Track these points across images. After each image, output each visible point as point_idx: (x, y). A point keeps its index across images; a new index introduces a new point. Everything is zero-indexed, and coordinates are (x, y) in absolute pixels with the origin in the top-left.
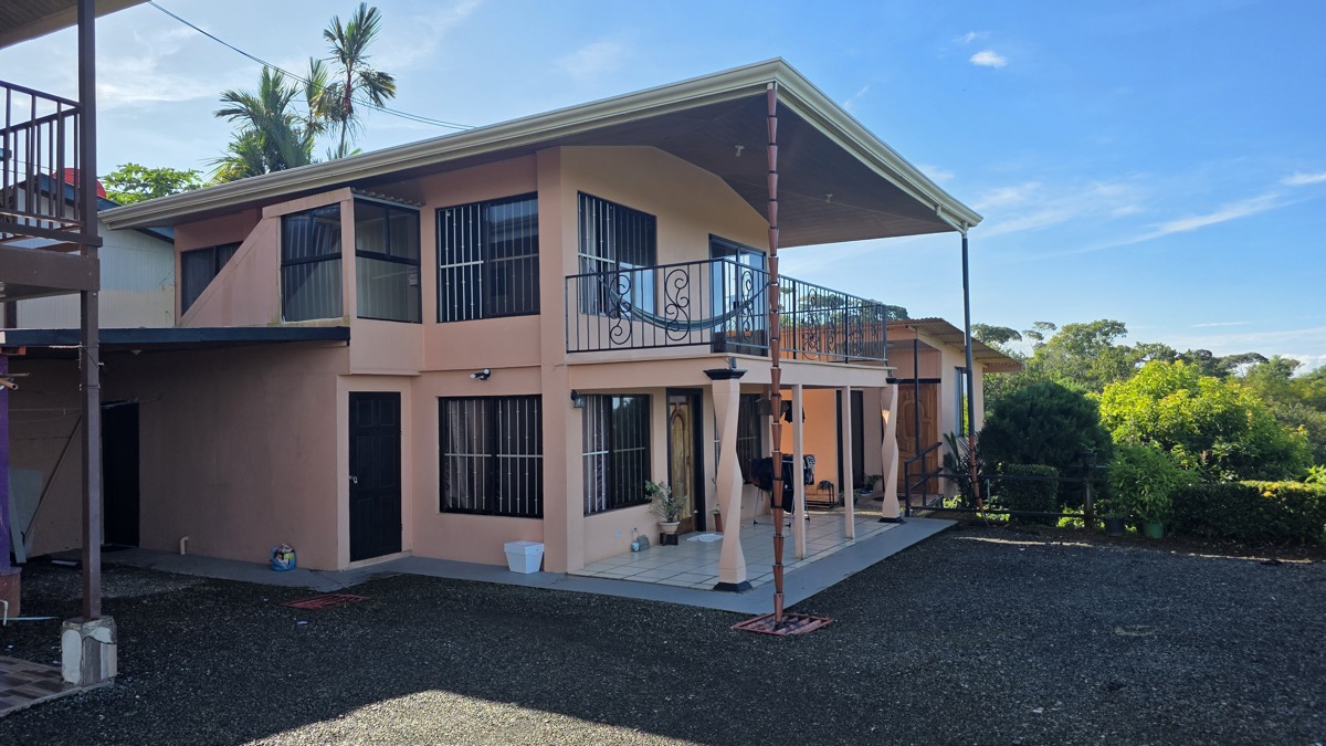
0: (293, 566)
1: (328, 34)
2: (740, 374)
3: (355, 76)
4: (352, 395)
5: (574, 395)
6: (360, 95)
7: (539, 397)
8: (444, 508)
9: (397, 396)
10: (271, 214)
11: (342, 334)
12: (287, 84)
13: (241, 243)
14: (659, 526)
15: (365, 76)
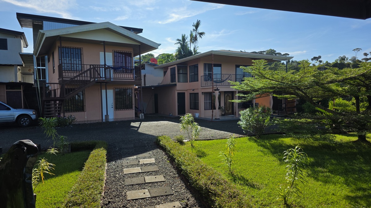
0: (172, 115)
1: (193, 25)
2: (219, 90)
3: (197, 33)
4: (178, 93)
5: (202, 93)
6: (198, 36)
7: (198, 93)
8: (190, 109)
9: (185, 93)
10: (169, 68)
11: (176, 85)
12: (186, 36)
13: (167, 71)
14: (221, 113)
15: (198, 33)
